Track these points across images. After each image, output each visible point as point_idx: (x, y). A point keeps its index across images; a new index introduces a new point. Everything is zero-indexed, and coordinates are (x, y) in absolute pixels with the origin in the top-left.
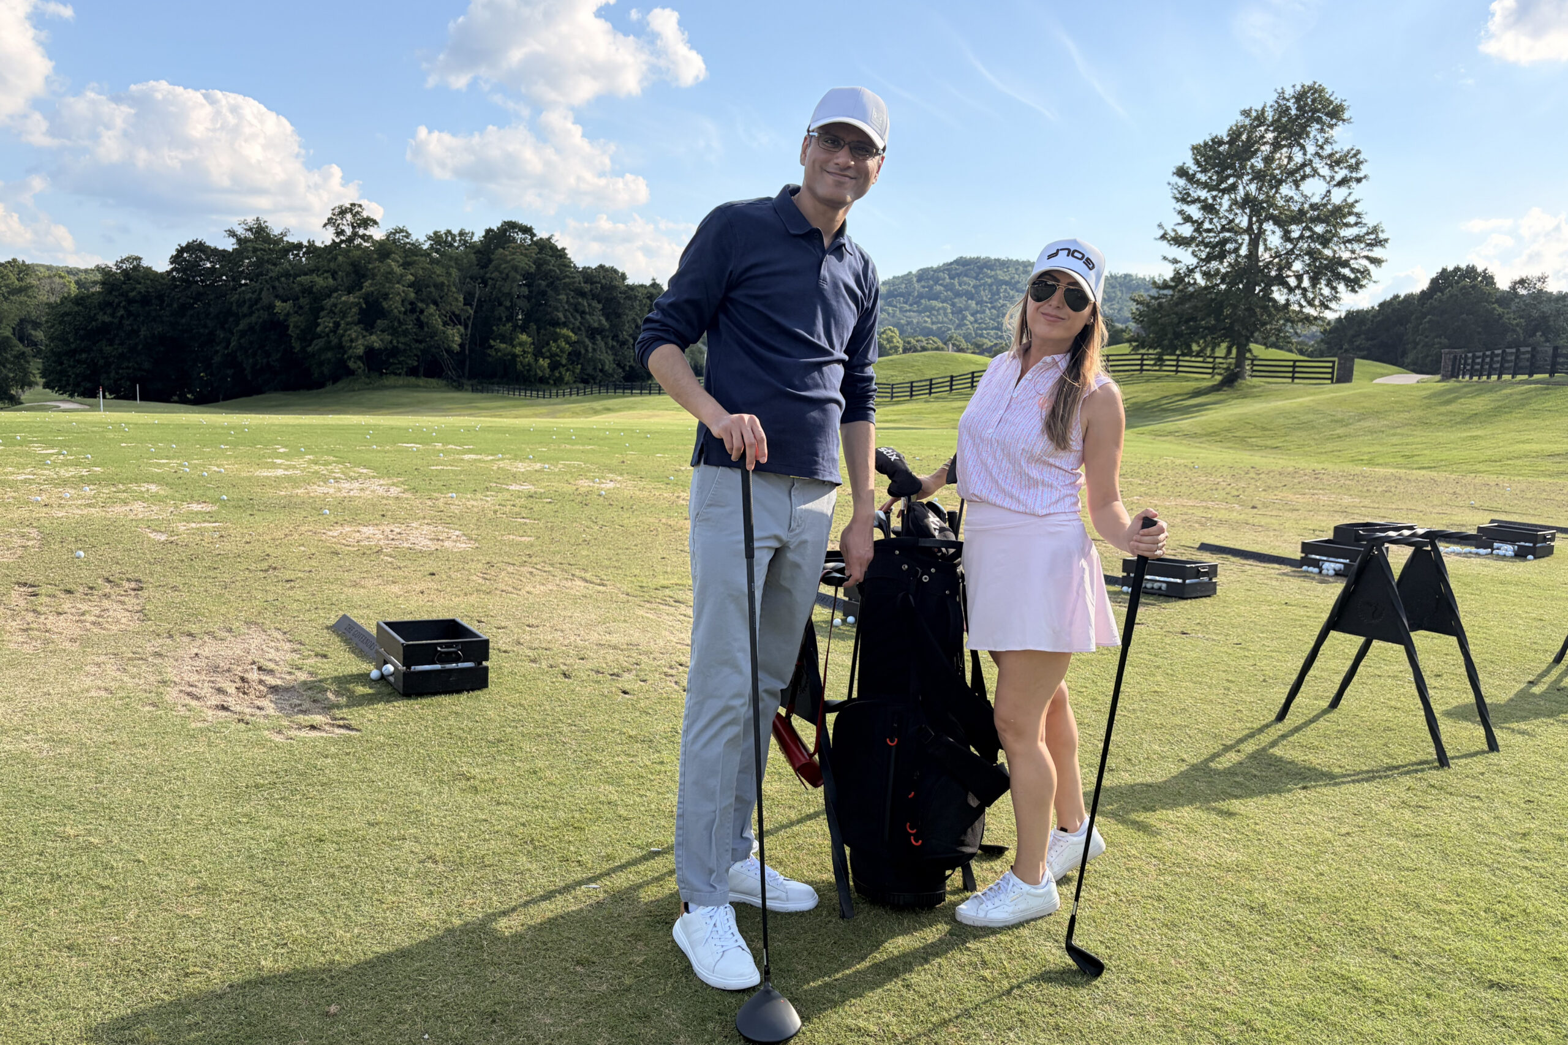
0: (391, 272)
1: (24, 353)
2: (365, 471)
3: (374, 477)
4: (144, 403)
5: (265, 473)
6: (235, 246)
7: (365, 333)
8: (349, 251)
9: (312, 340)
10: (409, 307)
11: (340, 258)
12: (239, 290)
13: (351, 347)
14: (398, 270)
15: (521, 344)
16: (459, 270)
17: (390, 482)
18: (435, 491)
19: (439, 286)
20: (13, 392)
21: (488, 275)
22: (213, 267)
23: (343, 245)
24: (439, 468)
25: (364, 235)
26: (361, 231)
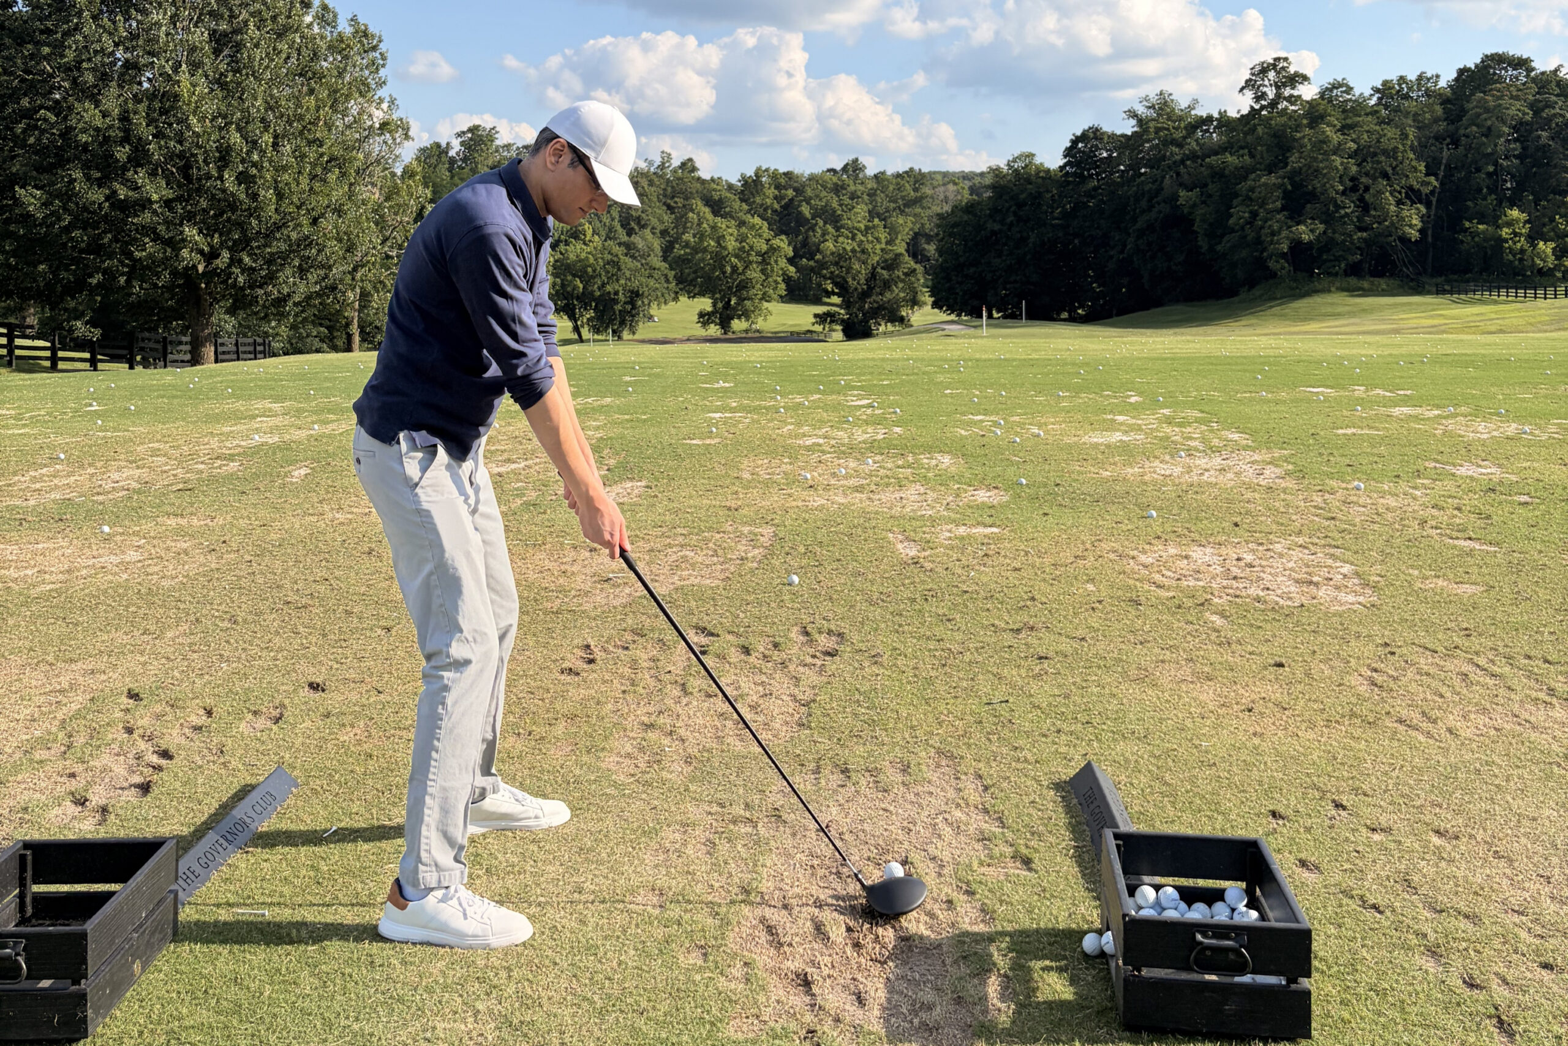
0: (1325, 141)
1: (915, 270)
2: (1236, 436)
3: (1246, 448)
4: (1030, 322)
5: (1097, 438)
6: (1136, 129)
7: (1290, 223)
8: (1271, 119)
9: (1223, 236)
10: (1349, 184)
11: (1260, 130)
12: (1138, 180)
13: (1272, 242)
14: (1335, 138)
15: (1509, 224)
16: (1419, 128)
17: (1267, 457)
18: (1330, 476)
19: (1391, 154)
20: (904, 314)
21: (1462, 132)
22: (1110, 156)
23: (1264, 113)
24: (1349, 431)
25: (1291, 96)
26: (1287, 92)
